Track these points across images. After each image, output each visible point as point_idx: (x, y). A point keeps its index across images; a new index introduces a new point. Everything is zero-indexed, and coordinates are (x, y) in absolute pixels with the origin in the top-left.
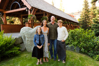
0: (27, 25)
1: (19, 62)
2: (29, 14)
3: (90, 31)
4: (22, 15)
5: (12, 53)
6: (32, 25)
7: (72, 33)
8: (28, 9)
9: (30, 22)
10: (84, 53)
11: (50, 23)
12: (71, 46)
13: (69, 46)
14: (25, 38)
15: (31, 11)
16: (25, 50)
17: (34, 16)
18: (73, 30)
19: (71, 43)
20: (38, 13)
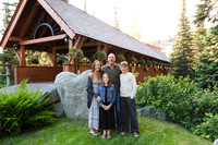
0: (66, 68)
1: (55, 136)
2: (70, 47)
3: (186, 79)
4: (55, 48)
5: (40, 120)
6: (77, 67)
7: (152, 82)
8: (68, 37)
9: (72, 63)
10: (175, 122)
13: (148, 108)
14: (63, 92)
15: (74, 41)
16: (63, 115)
17: (80, 50)
18: (155, 79)
19: (151, 103)
20: (87, 45)
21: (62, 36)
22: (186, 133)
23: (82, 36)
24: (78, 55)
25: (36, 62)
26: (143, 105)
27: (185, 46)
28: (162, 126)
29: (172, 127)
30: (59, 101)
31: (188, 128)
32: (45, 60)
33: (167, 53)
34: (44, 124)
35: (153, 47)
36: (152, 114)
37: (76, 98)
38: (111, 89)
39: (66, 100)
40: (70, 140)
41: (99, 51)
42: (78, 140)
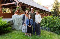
0: (16, 13)
1: (12, 35)
2: (17, 6)
3: (57, 17)
4: (12, 7)
5: (7, 30)
6: (19, 13)
7: (45, 18)
8: (16, 3)
9: (17, 12)
10: (53, 31)
11: (31, 12)
12: (45, 27)
13: (43, 27)
14: (15, 21)
15: (18, 4)
16: (15, 29)
17: (20, 7)
18: (46, 17)
19: (45, 25)
20: (23, 6)
22: (57, 35)
23: (21, 3)
24: (20, 9)
25: (5, 11)
26: (42, 26)
27: (56, 7)
28: (48, 33)
29: (52, 33)
30: (13, 24)
31: (58, 34)
32: (8, 11)
33: (50, 9)
34: (8, 32)
35: (45, 7)
36: (45, 29)
37: (19, 23)
38: (31, 20)
39: (16, 24)
40: (17, 37)
41: (27, 8)
42: (20, 37)
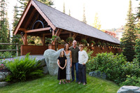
4: (44, 35)
9: (54, 44)
13: (96, 71)
16: (48, 73)
17: (58, 37)
19: (98, 69)
21: (49, 28)
24: (57, 39)
28: (102, 82)
30: (46, 65)
32: (38, 41)
37: (55, 64)
39: (50, 65)
41: (70, 37)
